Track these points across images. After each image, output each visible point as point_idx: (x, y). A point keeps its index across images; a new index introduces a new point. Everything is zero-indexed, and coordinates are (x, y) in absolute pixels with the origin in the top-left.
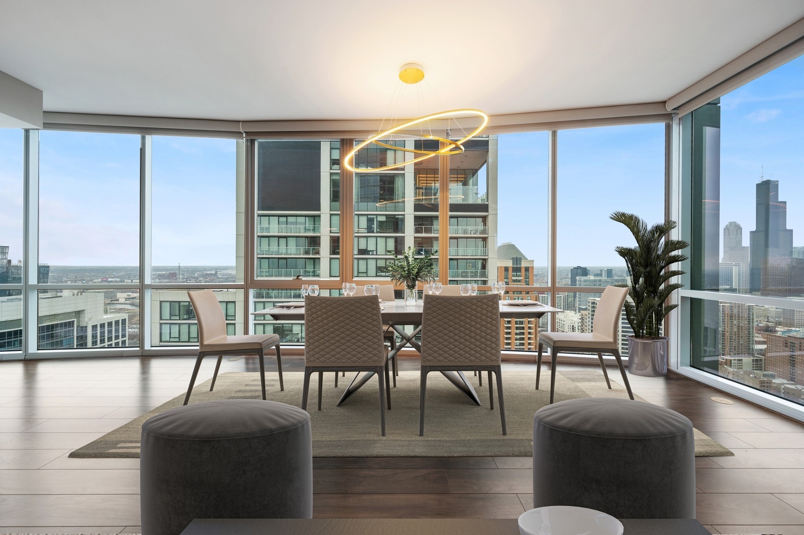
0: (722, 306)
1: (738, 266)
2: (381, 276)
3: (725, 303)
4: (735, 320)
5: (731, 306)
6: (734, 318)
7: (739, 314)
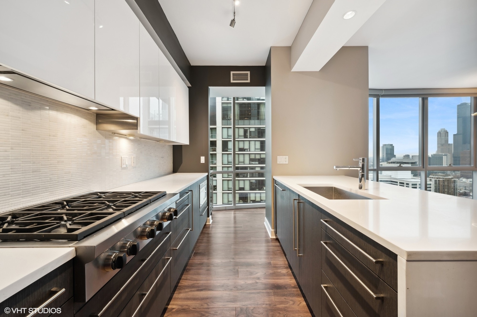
0: (438, 180)
1: (446, 155)
2: (252, 164)
3: (440, 178)
4: (446, 189)
5: (443, 180)
6: (445, 188)
7: (448, 185)
